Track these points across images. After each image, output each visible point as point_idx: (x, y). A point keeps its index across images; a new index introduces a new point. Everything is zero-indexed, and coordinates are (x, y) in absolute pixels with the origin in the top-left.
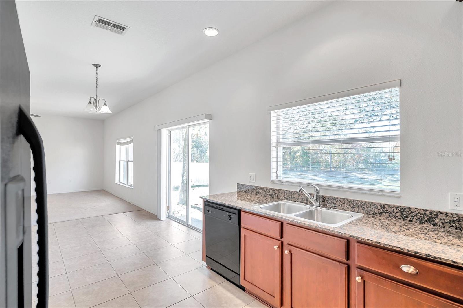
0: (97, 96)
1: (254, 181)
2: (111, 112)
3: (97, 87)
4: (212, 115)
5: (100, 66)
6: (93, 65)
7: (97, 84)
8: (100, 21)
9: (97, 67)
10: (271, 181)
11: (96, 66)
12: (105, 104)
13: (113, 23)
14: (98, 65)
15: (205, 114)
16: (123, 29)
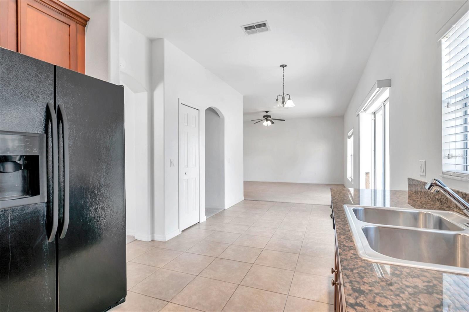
0: (284, 93)
1: (424, 175)
2: (294, 105)
3: (284, 85)
4: (390, 79)
5: (286, 66)
6: (281, 66)
7: (284, 82)
8: (247, 28)
9: (283, 68)
10: (443, 173)
11: (283, 66)
12: (289, 99)
13: (254, 25)
14: (284, 65)
15: (377, 81)
16: (264, 25)
